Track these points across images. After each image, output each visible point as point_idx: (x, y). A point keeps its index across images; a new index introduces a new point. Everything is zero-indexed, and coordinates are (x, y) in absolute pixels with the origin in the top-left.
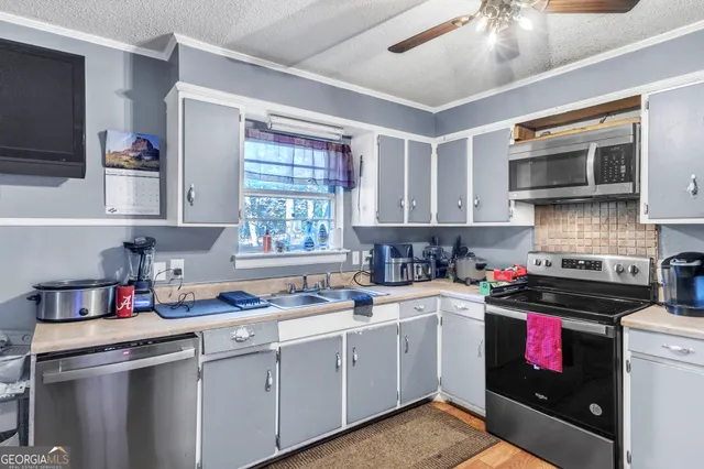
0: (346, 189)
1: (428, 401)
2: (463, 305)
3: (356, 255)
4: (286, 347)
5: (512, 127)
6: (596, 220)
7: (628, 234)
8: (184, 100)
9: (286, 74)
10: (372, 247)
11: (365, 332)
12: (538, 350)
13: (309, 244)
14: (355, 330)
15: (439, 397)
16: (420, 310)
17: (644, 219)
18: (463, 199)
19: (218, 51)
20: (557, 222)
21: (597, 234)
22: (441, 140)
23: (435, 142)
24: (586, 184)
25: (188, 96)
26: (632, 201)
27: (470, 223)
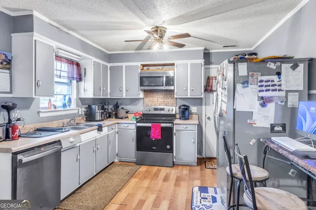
0: (77, 81)
1: (113, 163)
2: (126, 125)
3: (80, 109)
4: (81, 145)
5: (140, 65)
6: (161, 96)
7: (170, 100)
8: (35, 41)
9: (67, 33)
10: (87, 106)
11: (100, 137)
12: (155, 134)
13: (65, 106)
14: (97, 137)
15: (116, 161)
16: (113, 129)
17: (176, 96)
18: (122, 87)
19: (47, 20)
20: (151, 97)
21: (162, 101)
22: (111, 64)
23: (109, 65)
24: (163, 86)
25: (37, 39)
26: (172, 91)
27: (124, 96)
